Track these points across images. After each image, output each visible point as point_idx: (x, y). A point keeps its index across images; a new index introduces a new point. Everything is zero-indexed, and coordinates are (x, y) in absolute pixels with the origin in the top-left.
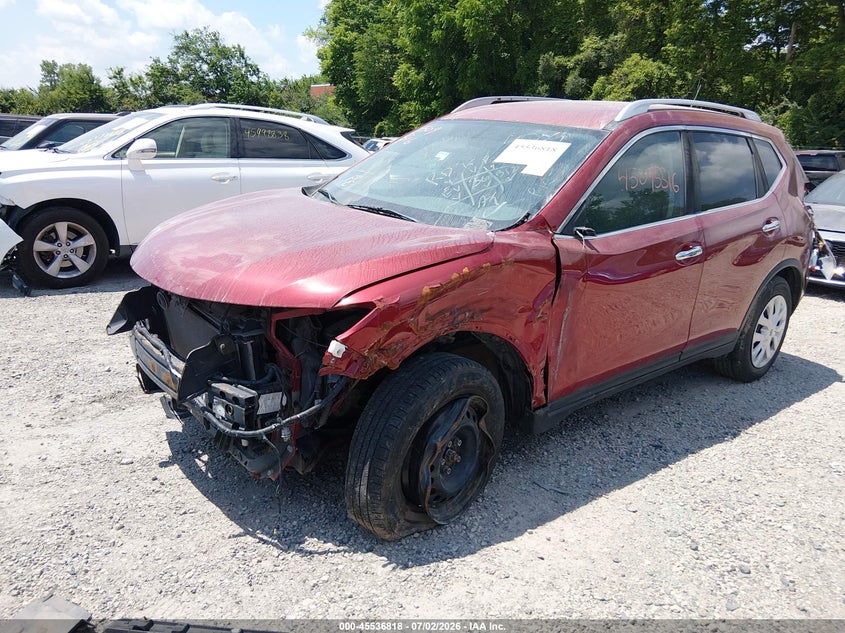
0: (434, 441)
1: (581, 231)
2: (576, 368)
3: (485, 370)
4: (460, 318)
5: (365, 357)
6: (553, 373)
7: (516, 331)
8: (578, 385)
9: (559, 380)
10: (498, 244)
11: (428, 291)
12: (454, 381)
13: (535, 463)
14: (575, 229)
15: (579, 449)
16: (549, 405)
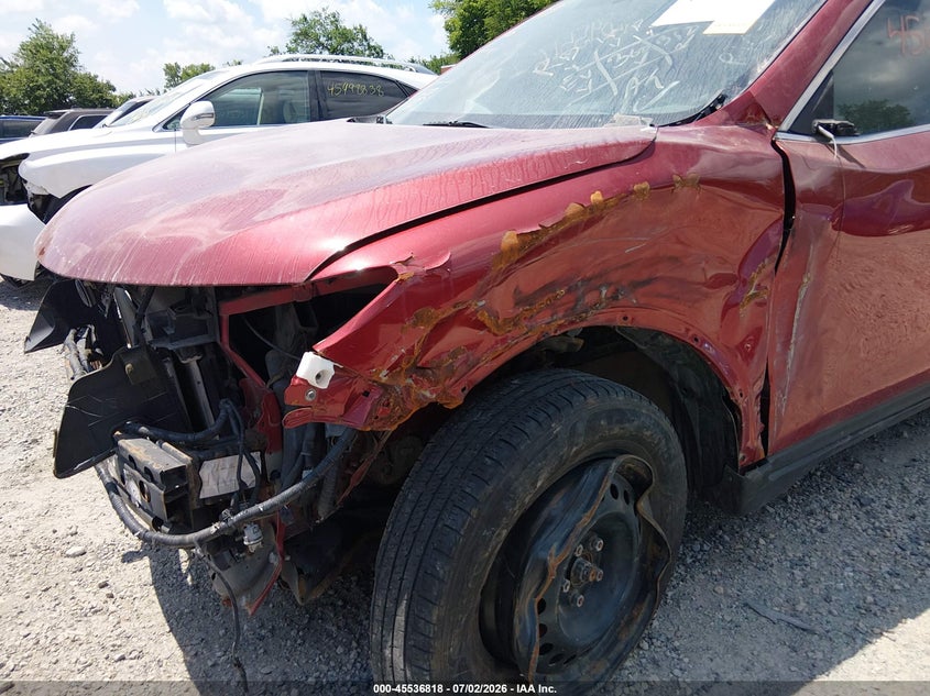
0: (542, 554)
1: (827, 127)
2: (820, 391)
3: (645, 403)
4: (590, 298)
5: (383, 386)
6: (778, 402)
7: (704, 322)
8: (823, 420)
9: (790, 413)
10: (665, 146)
11: (515, 240)
12: (581, 427)
13: (745, 560)
14: (817, 122)
15: (822, 530)
16: (771, 461)
